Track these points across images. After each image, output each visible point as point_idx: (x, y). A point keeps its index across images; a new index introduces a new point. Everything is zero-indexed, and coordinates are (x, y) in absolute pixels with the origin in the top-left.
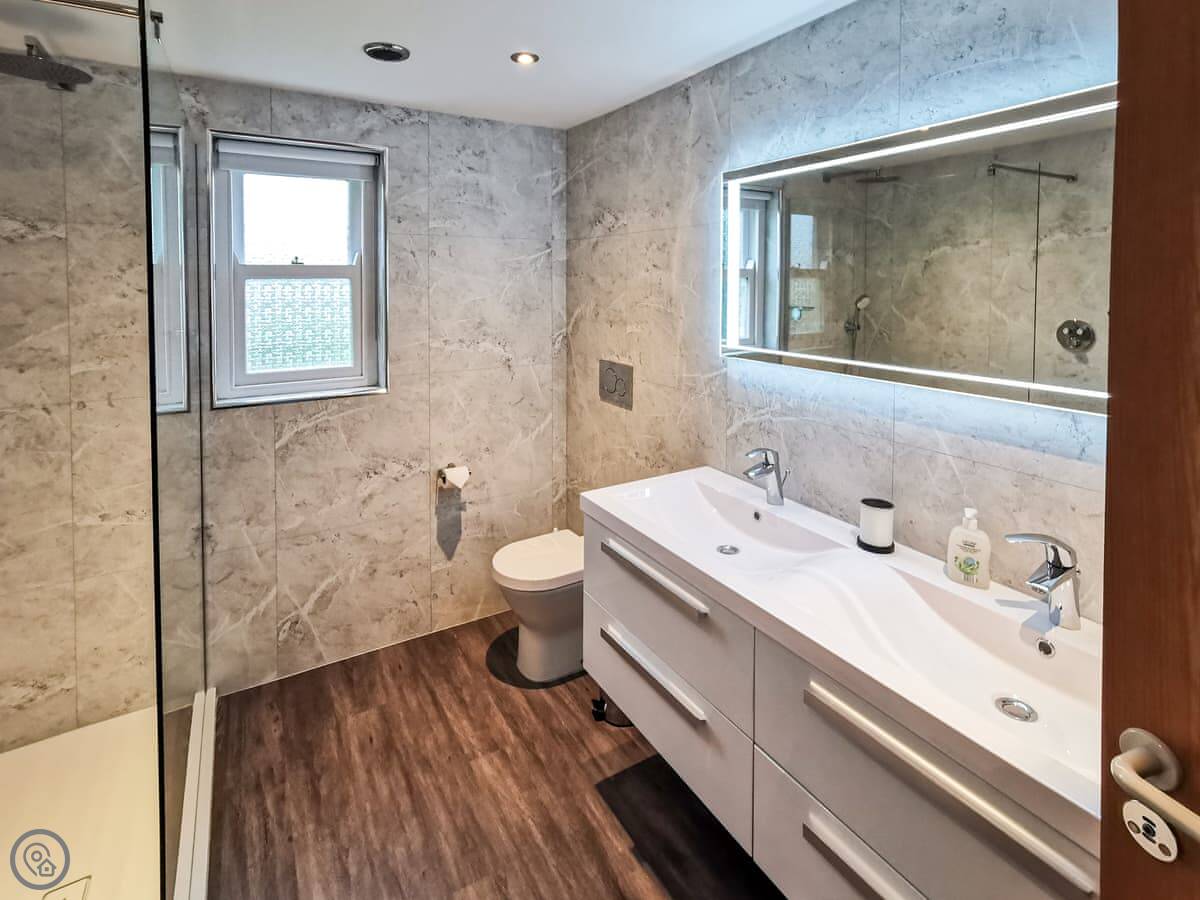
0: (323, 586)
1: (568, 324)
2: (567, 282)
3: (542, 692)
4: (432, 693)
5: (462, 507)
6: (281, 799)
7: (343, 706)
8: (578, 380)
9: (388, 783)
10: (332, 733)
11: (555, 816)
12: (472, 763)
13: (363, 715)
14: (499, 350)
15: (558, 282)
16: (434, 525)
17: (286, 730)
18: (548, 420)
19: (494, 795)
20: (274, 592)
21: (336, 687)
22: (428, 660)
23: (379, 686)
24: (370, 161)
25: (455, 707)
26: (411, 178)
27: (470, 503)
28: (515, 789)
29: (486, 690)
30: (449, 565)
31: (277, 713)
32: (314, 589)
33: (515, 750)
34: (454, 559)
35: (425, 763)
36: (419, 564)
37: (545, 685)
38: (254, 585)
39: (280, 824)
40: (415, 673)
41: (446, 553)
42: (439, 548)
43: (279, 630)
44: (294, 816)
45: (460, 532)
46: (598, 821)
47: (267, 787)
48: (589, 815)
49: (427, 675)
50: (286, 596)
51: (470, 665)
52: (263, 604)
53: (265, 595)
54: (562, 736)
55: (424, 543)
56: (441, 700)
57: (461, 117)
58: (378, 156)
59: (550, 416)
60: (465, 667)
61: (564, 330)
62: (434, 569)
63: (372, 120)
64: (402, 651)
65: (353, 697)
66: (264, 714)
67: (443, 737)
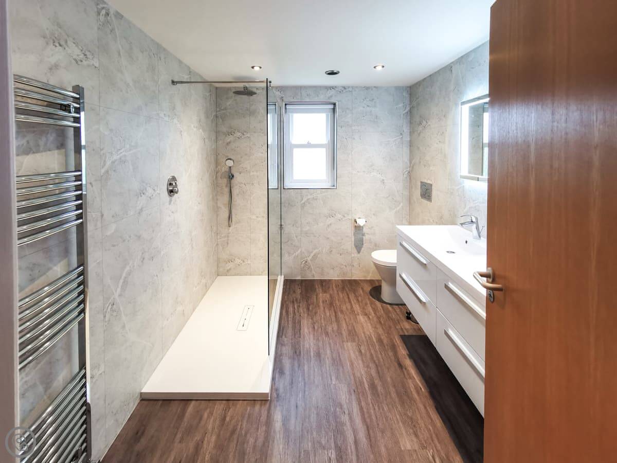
0: (315, 252)
1: (410, 167)
2: (410, 149)
3: (388, 306)
4: (348, 295)
5: (363, 235)
6: (299, 306)
7: (319, 290)
8: (413, 190)
9: (330, 313)
10: (315, 297)
11: (382, 337)
12: (358, 317)
13: (325, 294)
14: (379, 176)
15: (406, 150)
16: (353, 239)
17: (302, 291)
18: (400, 206)
19: (363, 326)
20: (300, 250)
21: (318, 285)
22: (348, 286)
23: (331, 289)
24: (332, 107)
25: (355, 301)
26: (346, 112)
27: (367, 234)
28: (370, 327)
29: (368, 300)
30: (358, 255)
31: (300, 287)
32: (312, 252)
33: (373, 318)
34: (360, 254)
35: (342, 312)
36: (347, 252)
37: (390, 304)
38: (295, 246)
39: (298, 312)
40: (343, 288)
41: (358, 251)
42: (355, 249)
43: (301, 263)
44: (302, 311)
45: (363, 244)
46: (398, 344)
47: (295, 303)
48: (395, 341)
49: (347, 290)
50: (303, 253)
51: (363, 291)
52: (297, 253)
53: (297, 251)
54: (392, 319)
55: (349, 245)
56: (350, 298)
57: (364, 87)
58: (335, 104)
59: (402, 204)
60: (361, 291)
61: (409, 169)
62: (353, 255)
63: (332, 92)
64: (340, 282)
65: (322, 290)
66: (296, 286)
67: (349, 307)
